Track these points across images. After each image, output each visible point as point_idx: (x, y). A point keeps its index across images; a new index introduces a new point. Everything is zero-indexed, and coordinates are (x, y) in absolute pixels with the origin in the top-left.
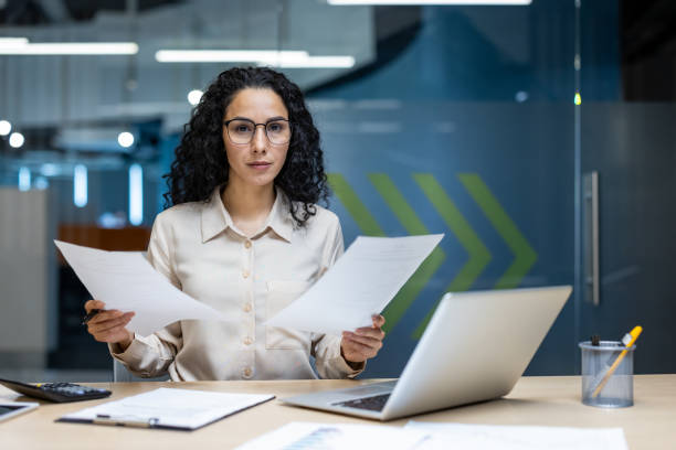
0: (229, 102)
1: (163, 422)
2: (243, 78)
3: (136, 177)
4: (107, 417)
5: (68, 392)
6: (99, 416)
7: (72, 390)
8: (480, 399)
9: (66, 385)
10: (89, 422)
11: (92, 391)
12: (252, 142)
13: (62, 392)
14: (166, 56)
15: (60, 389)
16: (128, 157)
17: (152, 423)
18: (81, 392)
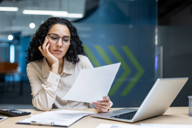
0: (51, 28)
1: (56, 124)
2: (57, 20)
3: (12, 49)
4: (35, 122)
5: (17, 113)
6: (32, 122)
7: (18, 112)
8: (156, 115)
9: (14, 110)
10: (29, 124)
11: (25, 112)
12: (57, 43)
13: (14, 113)
14: (26, 12)
15: (13, 112)
16: (10, 43)
17: (53, 124)
18: (21, 113)
